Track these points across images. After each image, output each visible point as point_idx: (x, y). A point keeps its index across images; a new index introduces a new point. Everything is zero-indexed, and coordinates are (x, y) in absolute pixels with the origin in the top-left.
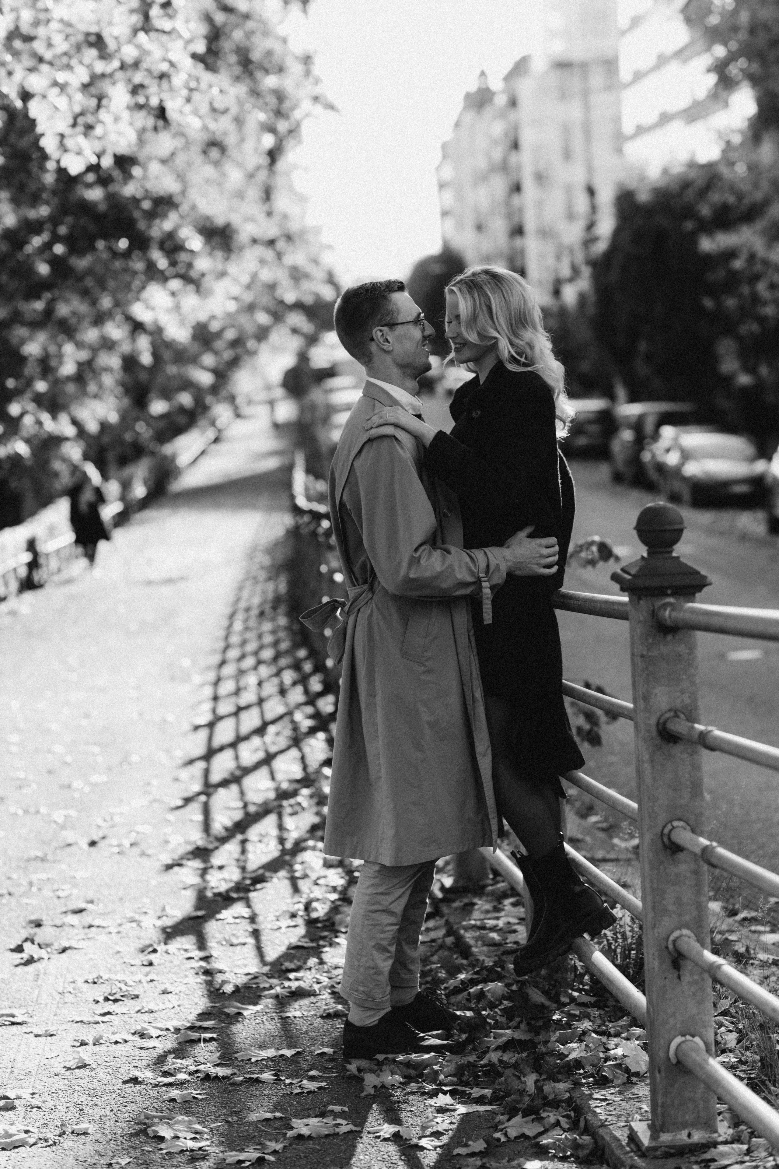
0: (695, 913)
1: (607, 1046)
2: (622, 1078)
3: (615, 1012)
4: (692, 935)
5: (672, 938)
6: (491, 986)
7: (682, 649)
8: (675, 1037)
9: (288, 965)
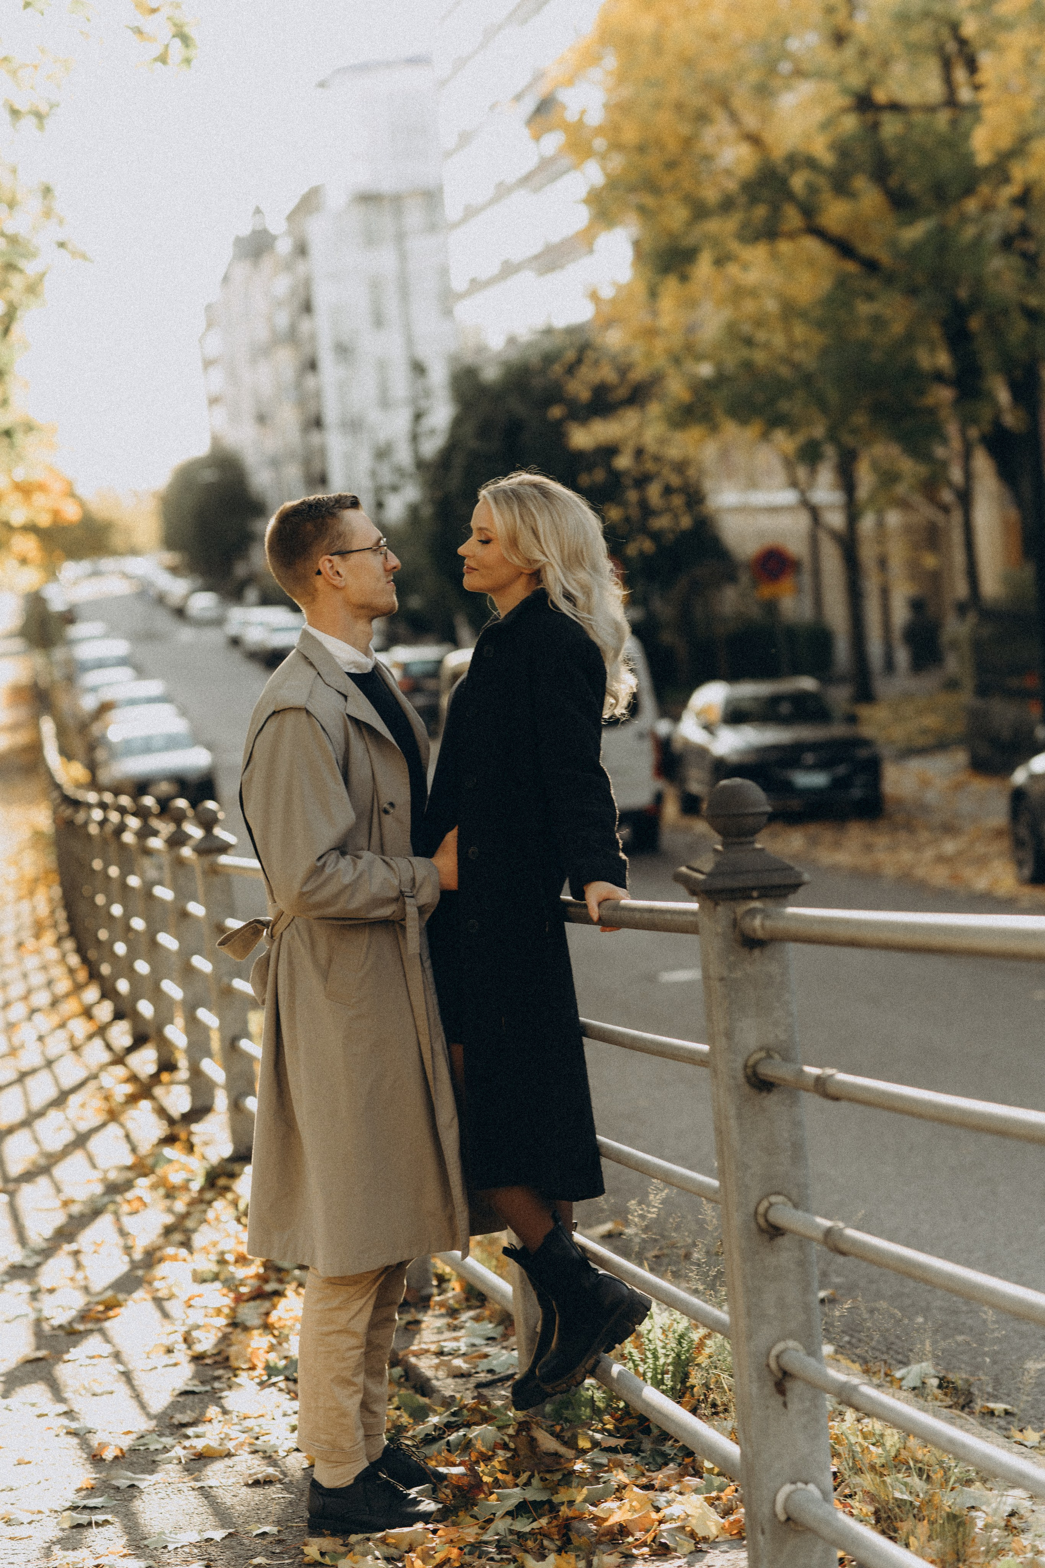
0: (802, 1317)
1: (656, 1504)
2: (688, 1546)
3: (654, 1459)
4: (800, 1347)
5: (774, 1352)
6: (476, 1431)
7: (774, 968)
8: (783, 1484)
9: (180, 1418)
